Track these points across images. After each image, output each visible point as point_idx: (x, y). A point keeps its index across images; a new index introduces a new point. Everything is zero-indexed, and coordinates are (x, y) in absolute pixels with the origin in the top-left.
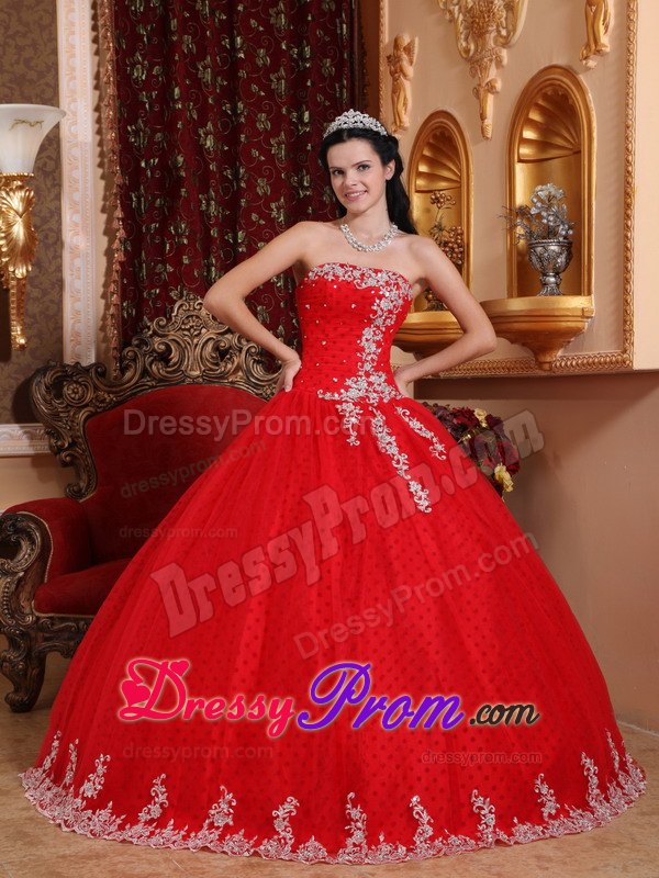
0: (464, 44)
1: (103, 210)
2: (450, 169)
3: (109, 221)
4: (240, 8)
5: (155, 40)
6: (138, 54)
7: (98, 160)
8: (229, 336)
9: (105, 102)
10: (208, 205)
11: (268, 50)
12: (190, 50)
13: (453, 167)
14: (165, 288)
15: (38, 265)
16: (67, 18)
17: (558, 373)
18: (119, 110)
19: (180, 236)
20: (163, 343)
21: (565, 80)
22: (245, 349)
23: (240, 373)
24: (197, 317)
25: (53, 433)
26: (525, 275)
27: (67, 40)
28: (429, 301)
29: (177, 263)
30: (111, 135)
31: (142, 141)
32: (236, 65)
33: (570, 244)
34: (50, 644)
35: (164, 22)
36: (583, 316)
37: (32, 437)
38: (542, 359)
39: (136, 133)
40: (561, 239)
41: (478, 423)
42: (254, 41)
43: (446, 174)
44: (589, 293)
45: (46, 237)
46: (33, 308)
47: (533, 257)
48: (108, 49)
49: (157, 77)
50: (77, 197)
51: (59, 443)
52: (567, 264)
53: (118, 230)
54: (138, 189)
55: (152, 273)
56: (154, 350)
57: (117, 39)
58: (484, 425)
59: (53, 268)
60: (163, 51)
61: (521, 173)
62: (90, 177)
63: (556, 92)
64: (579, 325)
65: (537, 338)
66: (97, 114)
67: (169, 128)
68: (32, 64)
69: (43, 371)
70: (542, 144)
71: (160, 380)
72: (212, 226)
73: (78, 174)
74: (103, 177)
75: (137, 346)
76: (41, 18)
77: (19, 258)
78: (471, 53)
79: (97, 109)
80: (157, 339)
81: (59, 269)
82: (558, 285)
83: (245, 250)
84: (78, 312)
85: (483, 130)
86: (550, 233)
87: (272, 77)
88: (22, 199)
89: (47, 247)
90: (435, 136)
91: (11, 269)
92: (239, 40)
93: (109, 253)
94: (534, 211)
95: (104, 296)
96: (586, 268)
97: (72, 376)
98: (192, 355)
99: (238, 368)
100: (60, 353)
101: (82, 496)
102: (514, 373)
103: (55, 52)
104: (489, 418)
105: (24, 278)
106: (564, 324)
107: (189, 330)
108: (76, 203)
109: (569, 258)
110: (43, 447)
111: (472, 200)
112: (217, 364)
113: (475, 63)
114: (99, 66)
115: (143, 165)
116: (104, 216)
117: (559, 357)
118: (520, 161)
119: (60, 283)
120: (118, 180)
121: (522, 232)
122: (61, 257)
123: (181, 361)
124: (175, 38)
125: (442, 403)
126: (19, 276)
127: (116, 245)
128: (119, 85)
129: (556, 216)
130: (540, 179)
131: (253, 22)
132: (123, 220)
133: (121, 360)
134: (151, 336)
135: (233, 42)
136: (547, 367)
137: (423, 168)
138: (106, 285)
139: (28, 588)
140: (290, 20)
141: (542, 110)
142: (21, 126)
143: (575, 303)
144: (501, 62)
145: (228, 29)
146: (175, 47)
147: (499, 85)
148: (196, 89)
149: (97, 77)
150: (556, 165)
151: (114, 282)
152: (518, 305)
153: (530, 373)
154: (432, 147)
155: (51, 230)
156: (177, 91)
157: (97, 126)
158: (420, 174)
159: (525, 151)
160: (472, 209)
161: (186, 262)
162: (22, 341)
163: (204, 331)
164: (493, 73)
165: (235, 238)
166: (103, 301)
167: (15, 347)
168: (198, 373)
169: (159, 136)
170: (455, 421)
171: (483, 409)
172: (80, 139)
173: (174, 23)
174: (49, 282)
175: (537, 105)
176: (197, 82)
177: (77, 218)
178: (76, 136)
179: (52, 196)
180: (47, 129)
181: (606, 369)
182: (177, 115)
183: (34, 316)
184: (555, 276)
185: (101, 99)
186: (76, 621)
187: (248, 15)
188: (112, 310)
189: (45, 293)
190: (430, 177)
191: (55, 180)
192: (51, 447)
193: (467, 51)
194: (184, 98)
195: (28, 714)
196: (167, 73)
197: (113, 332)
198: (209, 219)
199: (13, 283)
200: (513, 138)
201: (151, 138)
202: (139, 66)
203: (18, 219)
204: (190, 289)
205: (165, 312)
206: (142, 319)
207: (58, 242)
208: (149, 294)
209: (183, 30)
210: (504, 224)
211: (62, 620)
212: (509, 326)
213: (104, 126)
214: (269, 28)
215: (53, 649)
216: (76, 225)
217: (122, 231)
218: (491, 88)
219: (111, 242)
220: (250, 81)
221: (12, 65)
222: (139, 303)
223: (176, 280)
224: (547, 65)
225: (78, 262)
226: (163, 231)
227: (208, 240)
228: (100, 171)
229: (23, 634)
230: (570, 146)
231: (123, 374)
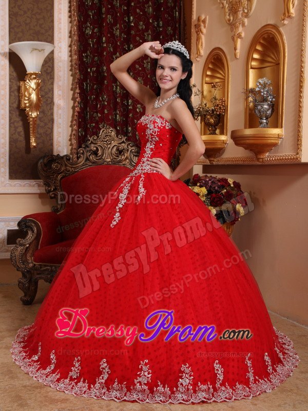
0: (228, 17)
1: (72, 90)
2: (221, 74)
3: (74, 94)
4: (133, 4)
5: (96, 17)
6: (88, 23)
7: (70, 68)
8: (123, 144)
9: (73, 43)
10: (116, 88)
11: (144, 22)
12: (110, 22)
13: (222, 73)
14: (97, 123)
15: (43, 112)
16: (58, 7)
17: (266, 163)
18: (79, 47)
19: (104, 101)
20: (95, 147)
21: (273, 30)
22: (130, 150)
23: (128, 161)
24: (110, 136)
25: (47, 184)
26: (252, 119)
27: (58, 16)
28: (210, 131)
29: (102, 113)
30: (75, 57)
31: (89, 60)
32: (130, 28)
33: (273, 105)
34: (40, 276)
35: (100, 9)
36: (279, 138)
37: (39, 186)
38: (259, 157)
39: (87, 57)
40: (269, 103)
41: (229, 185)
42: (138, 19)
43: (219, 75)
44: (282, 127)
45: (47, 100)
46: (41, 131)
47: (256, 111)
48: (75, 20)
49: (96, 33)
50: (60, 83)
51: (49, 189)
52: (272, 114)
53: (77, 98)
54: (87, 81)
55: (91, 117)
56: (91, 150)
57: (79, 16)
58: (232, 186)
59: (49, 113)
60: (99, 22)
61: (252, 73)
62: (66, 75)
63: (269, 36)
64: (277, 141)
65: (258, 147)
66: (70, 48)
67: (101, 55)
68: (43, 26)
69: (44, 157)
70: (262, 61)
71: (93, 163)
72: (118, 97)
73: (61, 74)
74: (72, 75)
75: (84, 148)
76: (47, 7)
77: (34, 109)
78: (231, 21)
79: (70, 46)
80: (93, 145)
81: (52, 114)
82: (267, 124)
83: (131, 108)
84: (60, 133)
85: (235, 55)
86: (264, 100)
87: (146, 34)
88: (35, 83)
89: (47, 105)
90: (214, 59)
91: (30, 113)
92: (132, 18)
93: (73, 108)
94: (257, 89)
95: (71, 126)
96: (280, 116)
97: (55, 160)
98: (107, 152)
99: (127, 158)
100: (52, 150)
101: (58, 211)
102: (246, 163)
103: (53, 21)
104: (234, 183)
105: (36, 117)
106: (269, 141)
107: (106, 141)
108: (60, 86)
109: (273, 111)
110: (43, 190)
111: (230, 86)
112: (118, 156)
113: (232, 25)
114: (71, 28)
115: (89, 70)
116: (72, 92)
117: (267, 156)
118: (252, 68)
119: (52, 120)
120: (78, 76)
121: (252, 100)
122: (53, 109)
123: (103, 155)
124: (104, 16)
125: (214, 175)
126: (33, 116)
127: (76, 104)
128: (79, 36)
129: (267, 92)
130: (260, 75)
131: (138, 10)
132: (79, 93)
133: (77, 154)
134: (90, 144)
135: (129, 19)
136: (261, 160)
137: (209, 73)
138: (72, 122)
139: (31, 252)
140: (154, 10)
141: (262, 45)
142: (35, 52)
143: (275, 131)
144: (244, 24)
145: (127, 12)
146: (104, 20)
147: (243, 35)
148: (112, 39)
149: (70, 32)
150: (268, 70)
151: (75, 120)
152: (249, 132)
153: (253, 163)
154: (212, 63)
155: (49, 97)
156: (104, 39)
157: (70, 53)
158: (207, 76)
159: (254, 64)
160: (230, 90)
161: (106, 112)
162: (35, 144)
163: (112, 142)
164: (240, 29)
165: (128, 103)
166: (71, 129)
167: (32, 147)
168: (109, 160)
169: (96, 58)
170: (219, 184)
171: (232, 178)
172: (62, 58)
173: (104, 9)
174: (47, 119)
175: (260, 43)
176: (113, 35)
177: (60, 92)
178: (61, 57)
179: (50, 83)
180: (47, 53)
181: (288, 162)
182: (104, 49)
183: (41, 134)
184: (266, 120)
185: (72, 42)
186: (51, 266)
187: (135, 7)
188: (74, 132)
189: (46, 124)
190: (212, 77)
191: (51, 76)
192: (46, 190)
193: (229, 20)
194: (107, 42)
195: (30, 306)
196: (100, 32)
197: (74, 142)
198: (117, 94)
199: (31, 119)
200: (249, 58)
201: (93, 59)
202: (89, 28)
203: (34, 92)
204: (108, 124)
205: (97, 134)
206: (87, 137)
207: (52, 103)
208: (90, 126)
209: (108, 12)
210: (243, 96)
211: (45, 266)
212: (244, 141)
213: (73, 53)
214: (145, 13)
215: (41, 278)
216: (60, 95)
217: (79, 98)
218: (239, 36)
219: (74, 103)
220: (136, 35)
221: (34, 27)
222: (86, 130)
223: (101, 120)
224: (265, 24)
225: (60, 111)
226: (97, 99)
227: (116, 103)
228: (71, 73)
229: (28, 272)
230: (274, 62)
231: (78, 160)
